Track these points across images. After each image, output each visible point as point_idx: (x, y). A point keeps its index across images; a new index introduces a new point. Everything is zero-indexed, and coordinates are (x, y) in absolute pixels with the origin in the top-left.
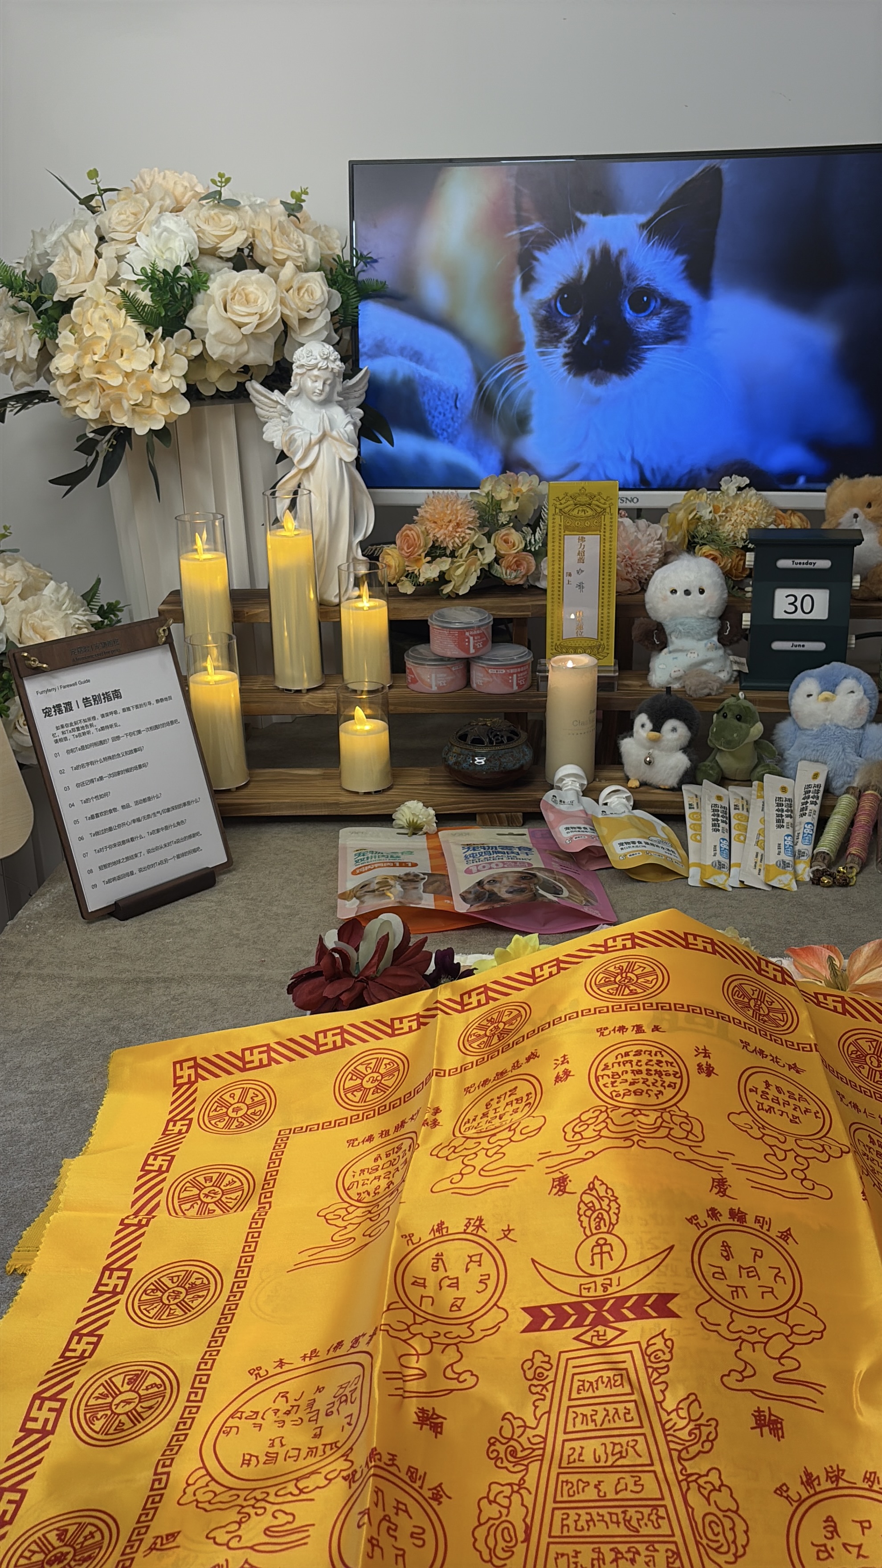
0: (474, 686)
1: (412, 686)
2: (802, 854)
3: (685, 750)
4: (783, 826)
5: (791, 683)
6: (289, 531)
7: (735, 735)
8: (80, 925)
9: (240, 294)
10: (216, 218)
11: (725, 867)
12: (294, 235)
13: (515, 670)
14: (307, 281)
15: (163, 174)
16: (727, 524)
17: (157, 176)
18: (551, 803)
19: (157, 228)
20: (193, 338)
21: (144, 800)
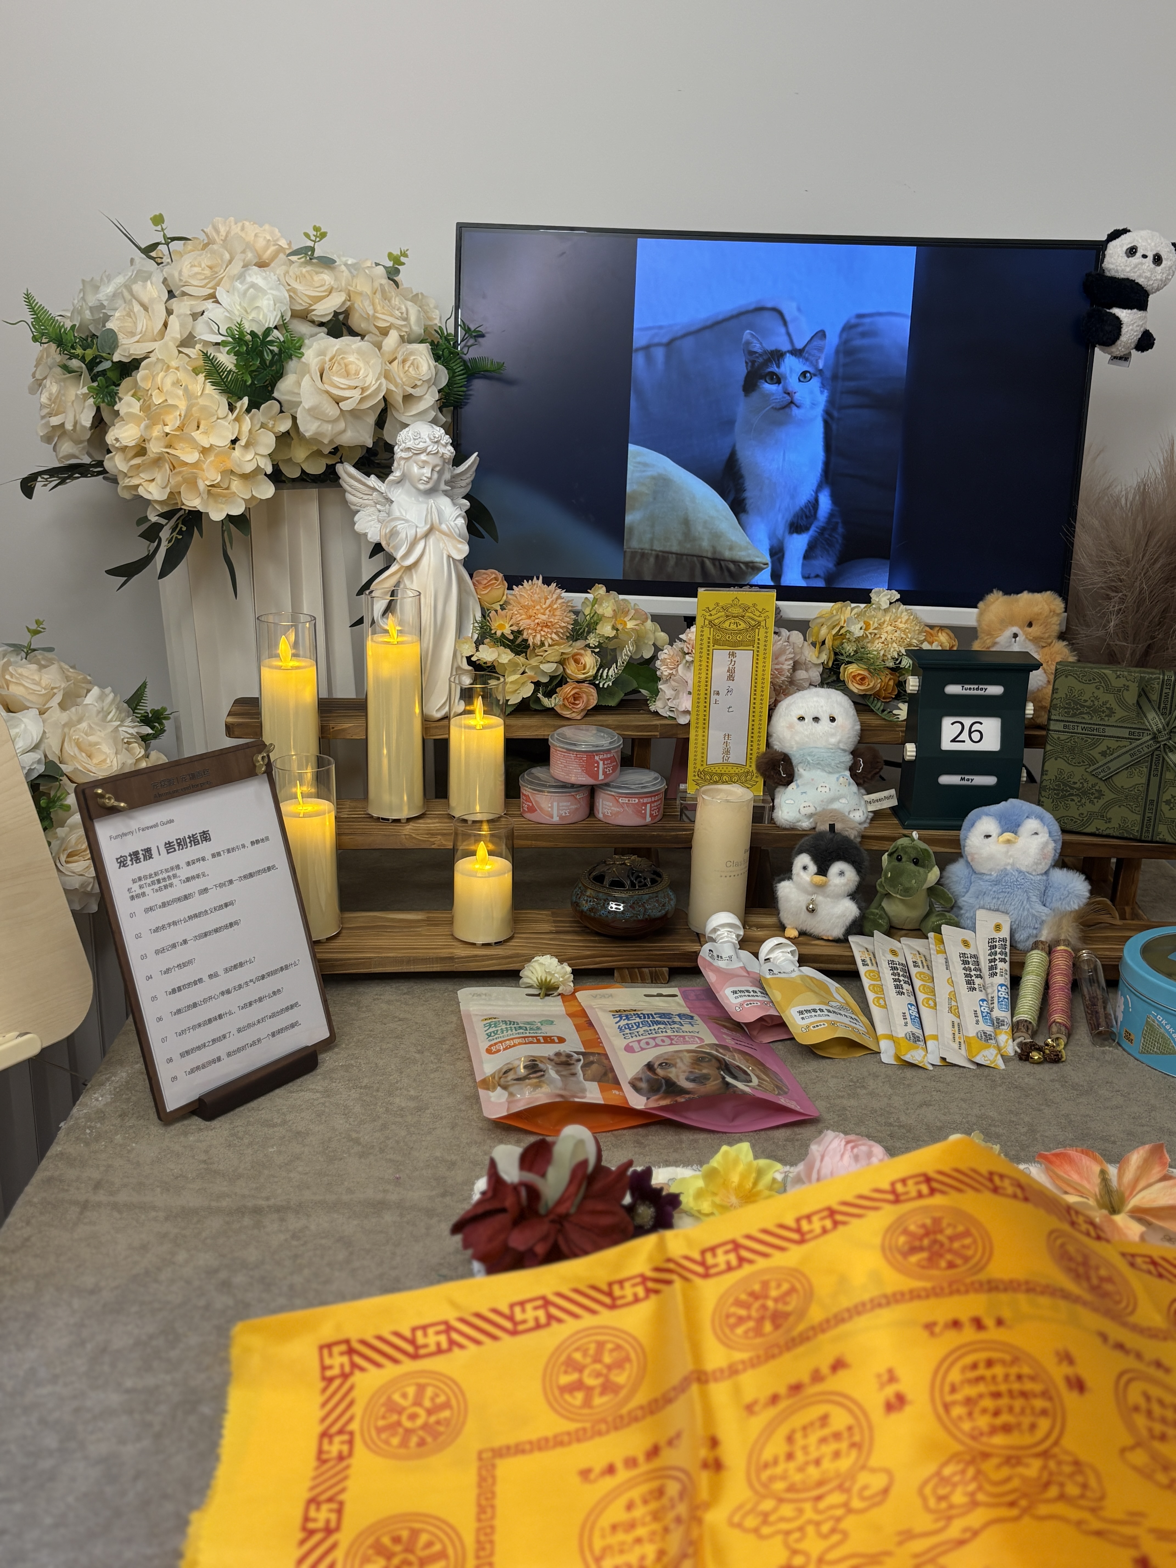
0: (600, 816)
1: (528, 816)
2: (999, 1023)
3: (853, 896)
4: (975, 989)
5: (963, 821)
6: (392, 636)
7: (914, 881)
8: (156, 1129)
9: (339, 363)
10: (307, 275)
11: (919, 1039)
12: (396, 301)
13: (649, 800)
14: (412, 353)
15: (240, 224)
16: (877, 641)
17: (233, 227)
18: (708, 958)
19: (241, 283)
20: (281, 412)
21: (235, 967)
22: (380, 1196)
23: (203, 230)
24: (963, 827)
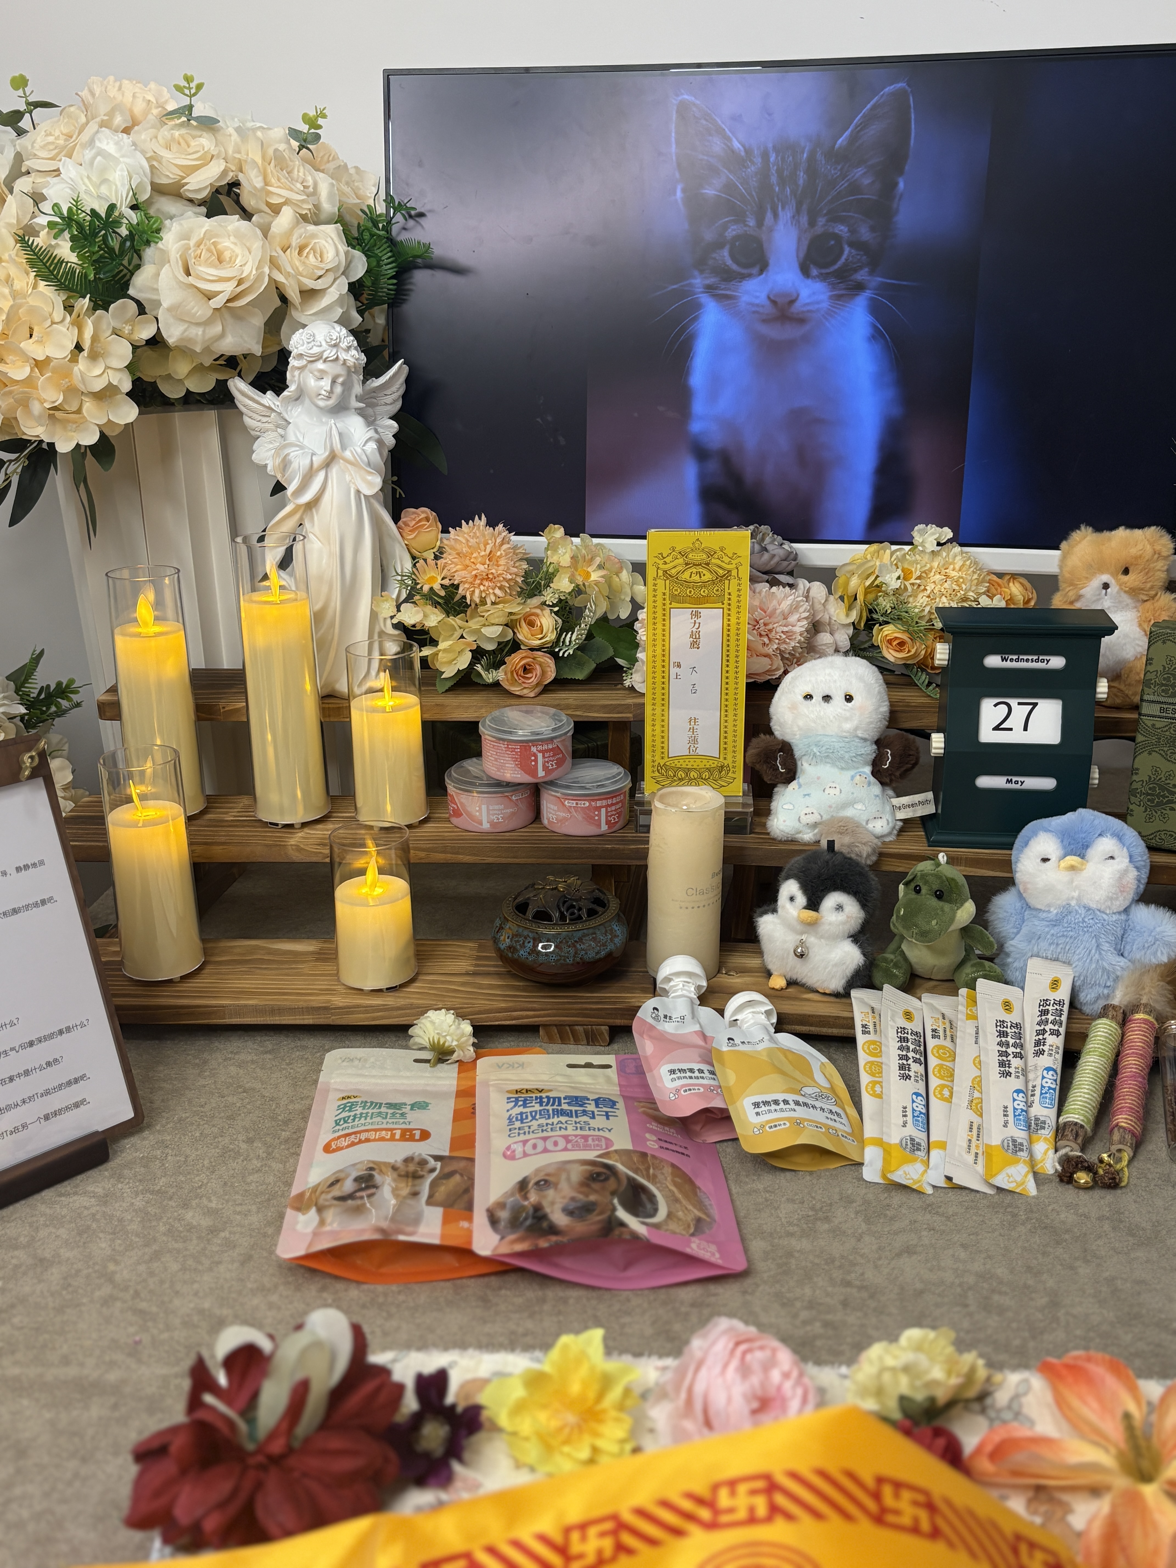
0: (545, 822)
1: (454, 821)
2: (1040, 1124)
3: (856, 938)
4: (1009, 1074)
5: (1016, 837)
6: (275, 594)
7: (934, 922)
9: (209, 250)
10: (181, 141)
12: (301, 171)
13: (604, 803)
16: (921, 595)
17: (110, 87)
18: (650, 1020)
19: (90, 151)
20: (140, 313)
23: (77, 94)
24: (1015, 846)
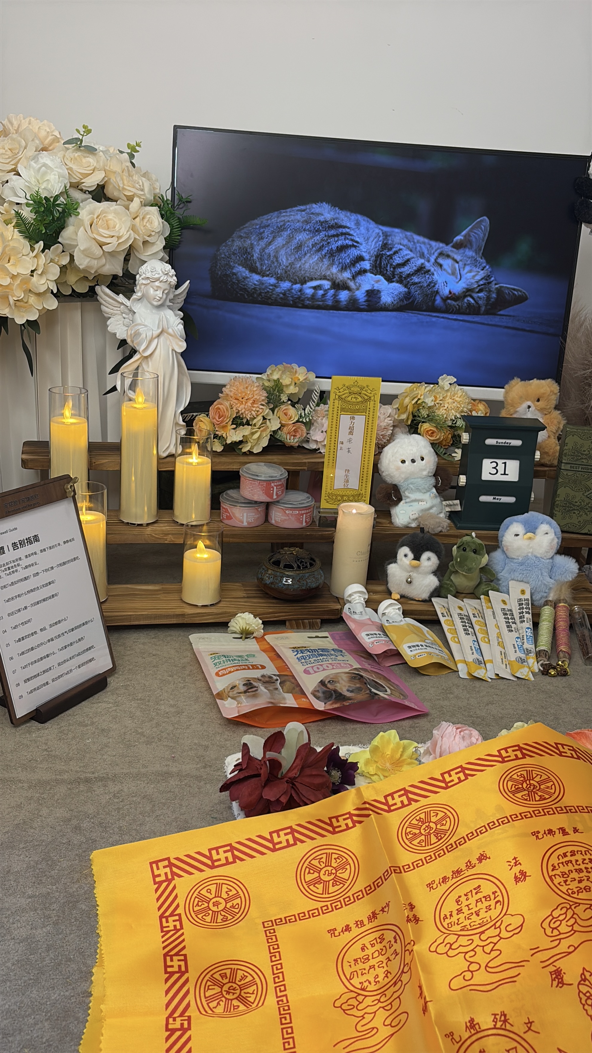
0: (273, 522)
1: (226, 522)
2: (528, 652)
3: (435, 573)
4: (512, 631)
6: (139, 403)
7: (473, 564)
8: (9, 729)
9: (103, 220)
10: (78, 158)
11: (481, 663)
12: (136, 178)
13: (304, 512)
14: (147, 214)
15: (28, 120)
16: (442, 409)
17: (23, 121)
18: (349, 614)
19: (35, 163)
20: (63, 251)
21: (56, 623)
22: (165, 769)
24: (501, 529)
